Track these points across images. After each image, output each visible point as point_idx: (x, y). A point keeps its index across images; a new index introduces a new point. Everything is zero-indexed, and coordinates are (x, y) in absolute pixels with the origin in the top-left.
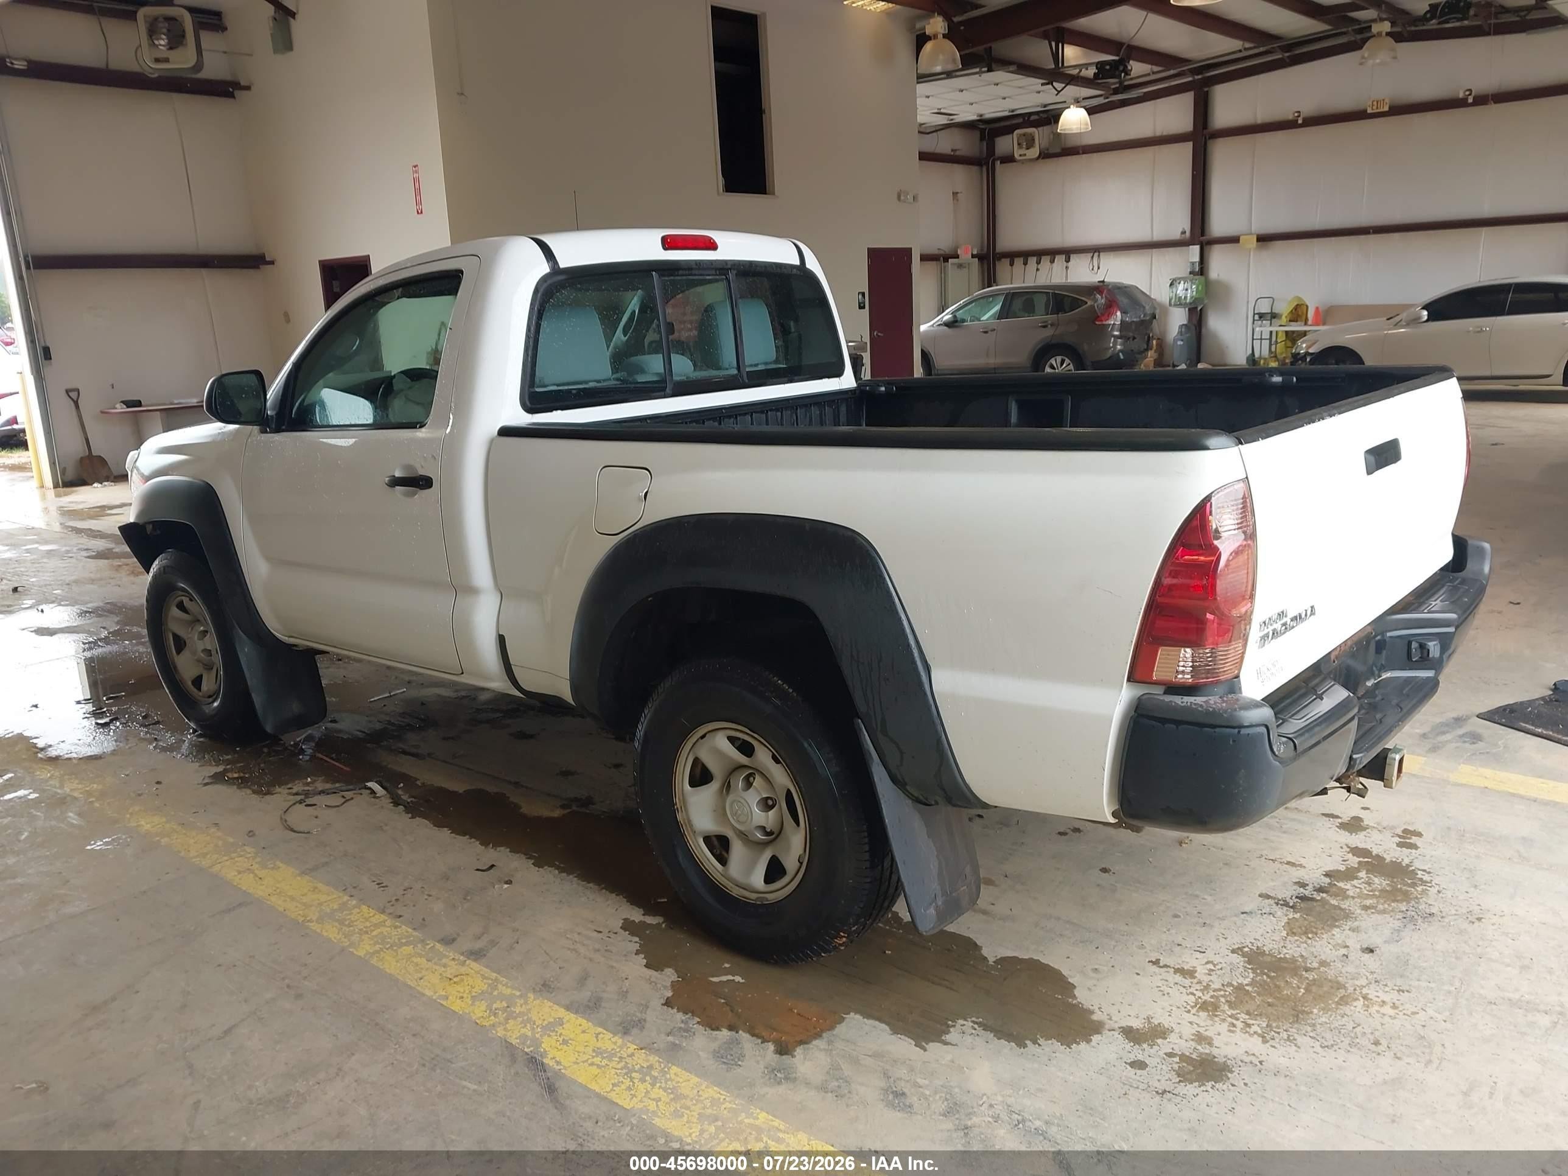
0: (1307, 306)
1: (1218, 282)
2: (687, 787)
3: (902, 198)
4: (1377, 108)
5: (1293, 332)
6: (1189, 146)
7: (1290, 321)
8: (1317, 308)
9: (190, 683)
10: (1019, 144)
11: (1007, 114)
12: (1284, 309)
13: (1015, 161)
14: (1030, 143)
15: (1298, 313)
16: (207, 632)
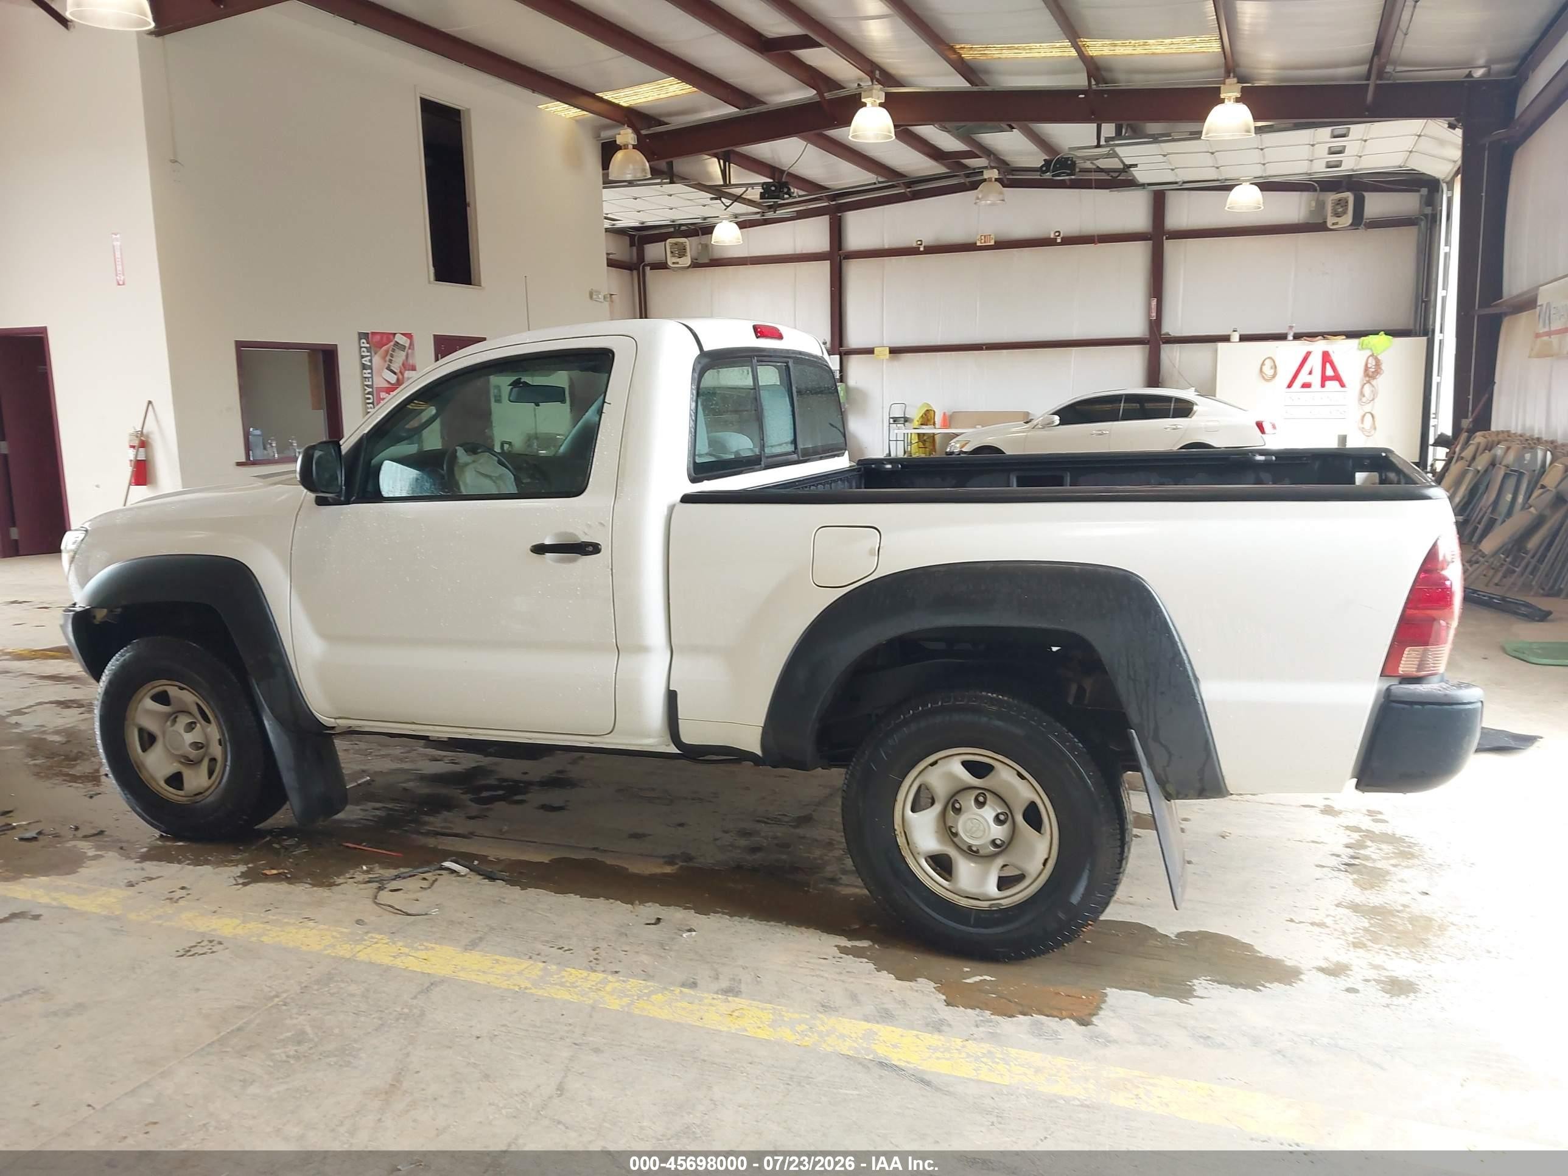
0: (934, 412)
1: (857, 389)
2: (910, 813)
3: (594, 297)
4: (985, 242)
5: (924, 434)
6: (827, 265)
7: (922, 424)
8: (944, 414)
9: (162, 783)
10: (672, 252)
11: (668, 223)
12: (916, 414)
13: (667, 268)
14: (682, 253)
15: (927, 418)
16: (195, 723)
